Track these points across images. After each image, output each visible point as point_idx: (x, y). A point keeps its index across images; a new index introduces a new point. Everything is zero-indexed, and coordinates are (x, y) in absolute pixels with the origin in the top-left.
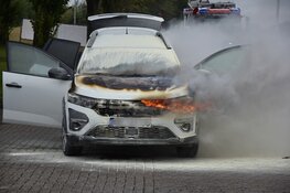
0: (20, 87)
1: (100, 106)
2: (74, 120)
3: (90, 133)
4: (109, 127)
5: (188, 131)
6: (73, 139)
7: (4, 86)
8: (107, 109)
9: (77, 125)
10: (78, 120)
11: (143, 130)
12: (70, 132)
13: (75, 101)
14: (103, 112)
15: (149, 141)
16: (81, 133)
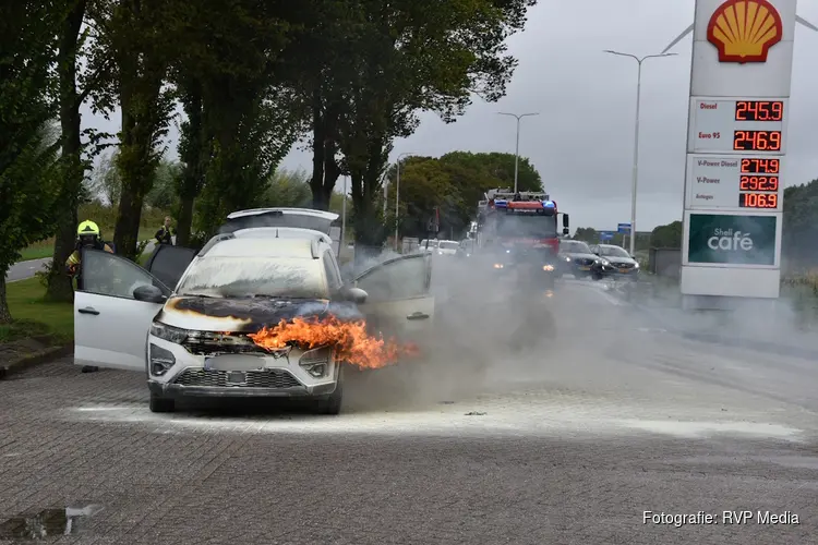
0: (96, 313)
1: (192, 340)
2: (157, 361)
3: (177, 379)
4: (204, 370)
5: (321, 376)
6: (155, 387)
7: (76, 313)
8: (202, 345)
9: (159, 368)
10: (160, 362)
11: (253, 374)
12: (153, 379)
13: (158, 333)
14: (195, 349)
15: (261, 391)
16: (164, 379)
